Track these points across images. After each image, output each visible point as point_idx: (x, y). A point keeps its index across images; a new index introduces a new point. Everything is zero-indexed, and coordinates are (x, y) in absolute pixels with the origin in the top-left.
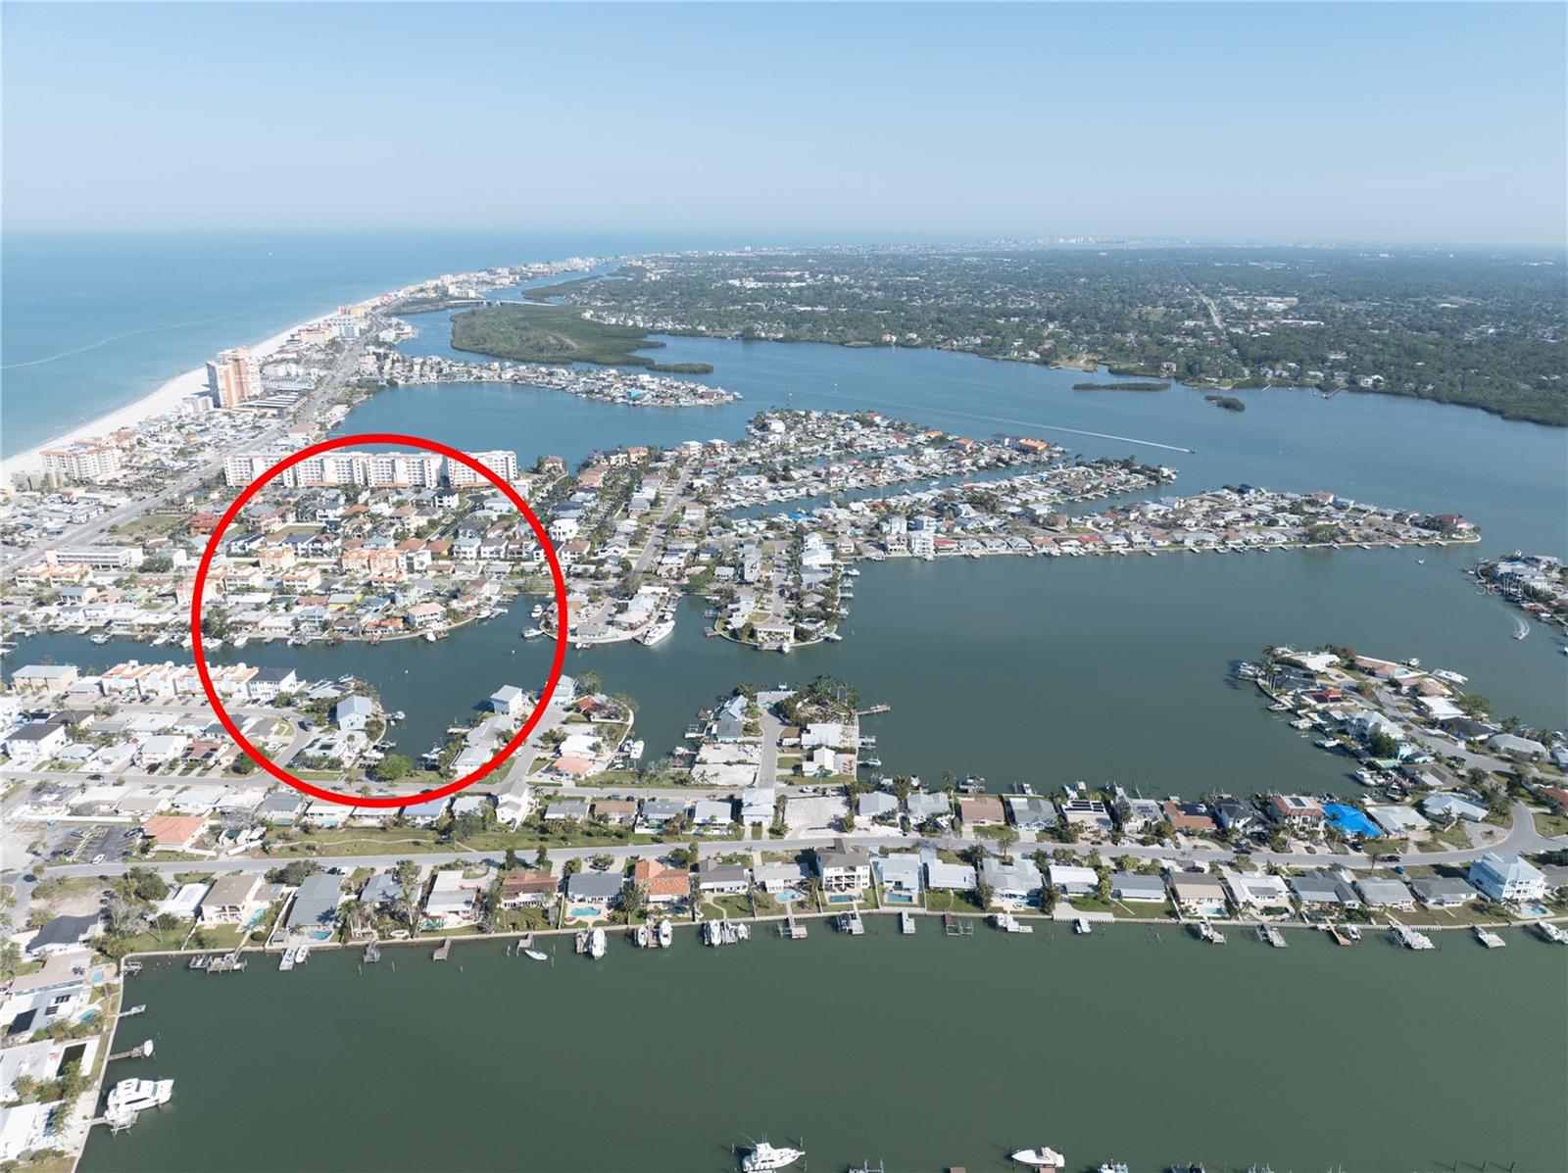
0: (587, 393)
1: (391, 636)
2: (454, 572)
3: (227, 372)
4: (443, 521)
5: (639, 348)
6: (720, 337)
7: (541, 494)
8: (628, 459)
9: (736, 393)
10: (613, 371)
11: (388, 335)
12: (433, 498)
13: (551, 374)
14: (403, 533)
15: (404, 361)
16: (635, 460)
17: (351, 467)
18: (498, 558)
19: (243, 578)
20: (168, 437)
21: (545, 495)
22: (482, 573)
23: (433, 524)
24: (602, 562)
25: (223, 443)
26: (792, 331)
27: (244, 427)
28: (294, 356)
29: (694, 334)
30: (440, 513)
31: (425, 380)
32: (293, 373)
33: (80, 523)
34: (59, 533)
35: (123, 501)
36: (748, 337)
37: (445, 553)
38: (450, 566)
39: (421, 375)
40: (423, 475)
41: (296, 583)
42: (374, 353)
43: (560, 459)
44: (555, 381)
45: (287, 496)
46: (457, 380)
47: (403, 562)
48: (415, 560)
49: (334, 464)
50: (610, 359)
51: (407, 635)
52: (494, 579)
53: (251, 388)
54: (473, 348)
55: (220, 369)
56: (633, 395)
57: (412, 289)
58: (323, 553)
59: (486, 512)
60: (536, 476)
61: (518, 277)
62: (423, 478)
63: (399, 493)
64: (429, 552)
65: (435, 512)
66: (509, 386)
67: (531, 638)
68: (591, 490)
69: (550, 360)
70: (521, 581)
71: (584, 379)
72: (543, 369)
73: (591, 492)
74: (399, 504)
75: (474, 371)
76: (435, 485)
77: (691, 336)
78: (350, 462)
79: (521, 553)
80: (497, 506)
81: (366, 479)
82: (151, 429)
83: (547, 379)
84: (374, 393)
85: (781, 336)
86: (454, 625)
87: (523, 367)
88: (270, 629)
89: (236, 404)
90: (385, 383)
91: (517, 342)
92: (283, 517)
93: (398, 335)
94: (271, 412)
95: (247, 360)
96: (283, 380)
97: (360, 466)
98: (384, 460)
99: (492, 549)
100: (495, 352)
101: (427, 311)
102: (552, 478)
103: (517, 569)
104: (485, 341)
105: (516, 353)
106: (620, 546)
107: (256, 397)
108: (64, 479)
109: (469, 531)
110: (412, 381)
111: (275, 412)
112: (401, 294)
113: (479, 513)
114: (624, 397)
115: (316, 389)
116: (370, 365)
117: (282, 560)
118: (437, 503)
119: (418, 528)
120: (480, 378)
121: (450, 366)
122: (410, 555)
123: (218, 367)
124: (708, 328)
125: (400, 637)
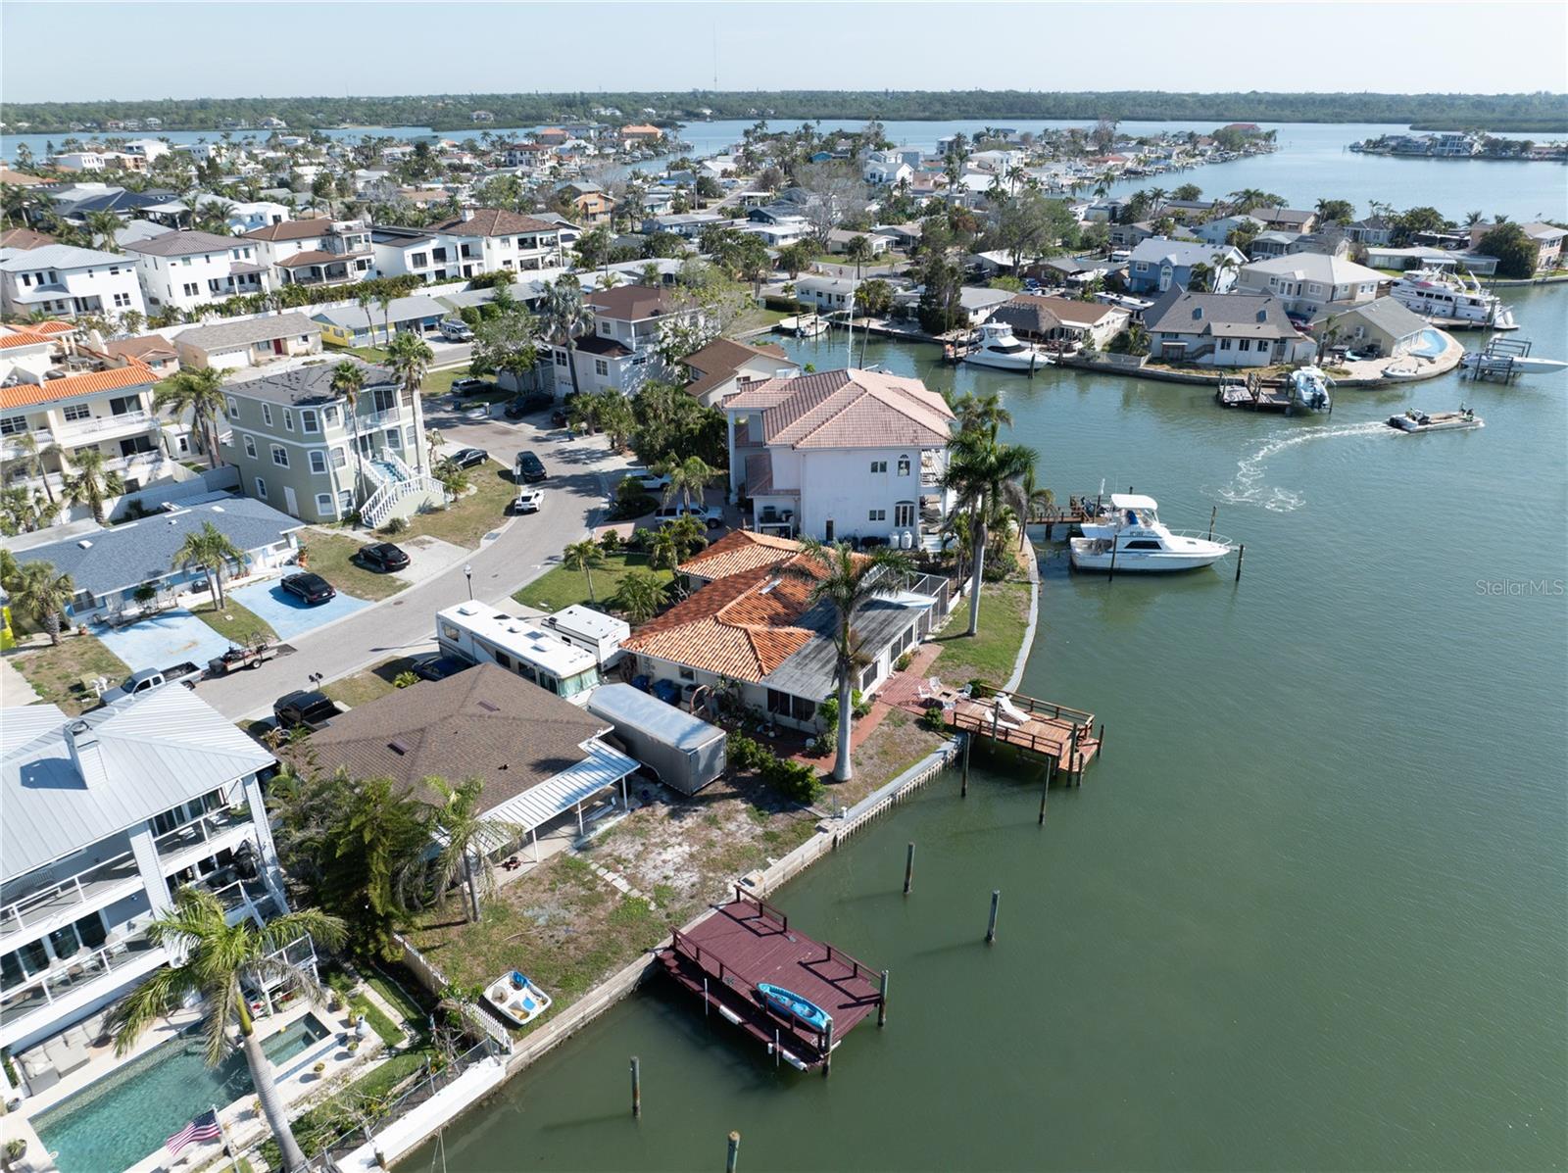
99: (222, 266)
125: (1026, 625)
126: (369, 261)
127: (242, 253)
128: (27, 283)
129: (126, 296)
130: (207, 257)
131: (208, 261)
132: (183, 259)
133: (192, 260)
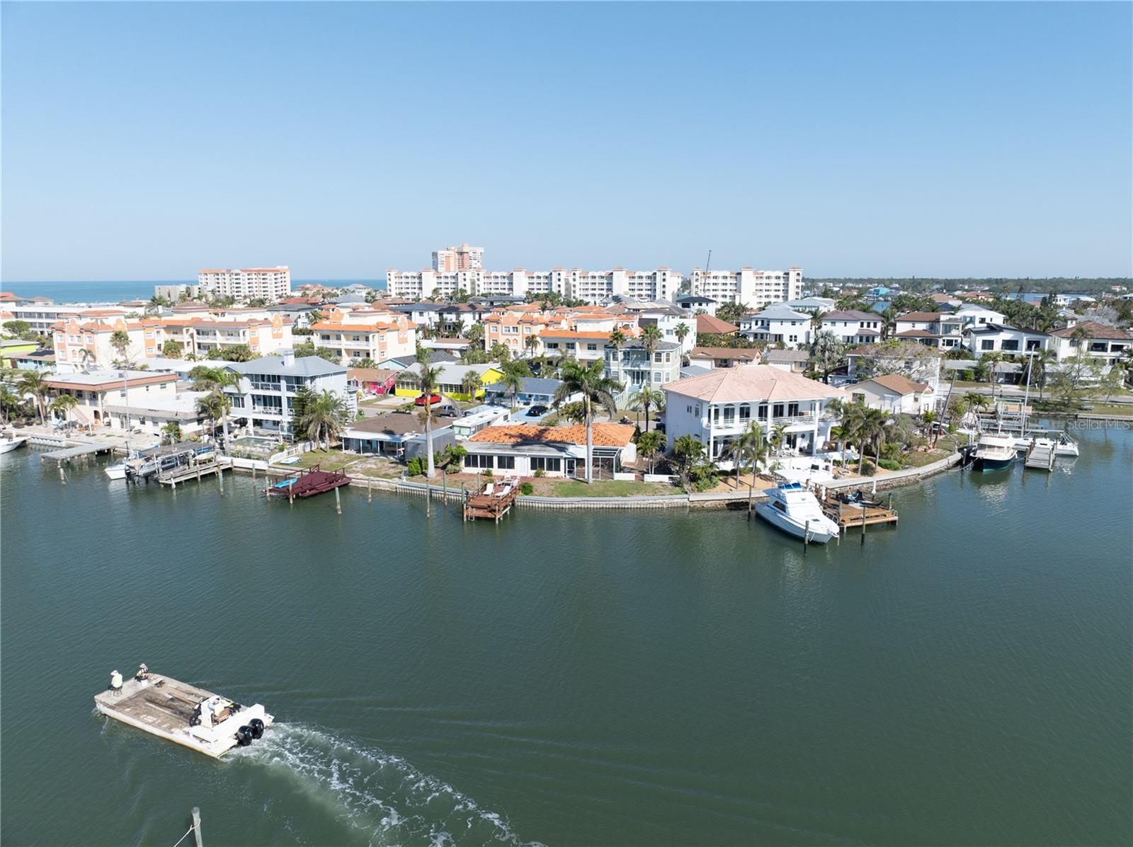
19: (231, 328)
41: (344, 344)
51: (660, 495)
86: (886, 476)
126: (956, 341)
127: (872, 325)
128: (756, 324)
129: (796, 337)
130: (846, 323)
131: (845, 325)
132: (832, 323)
133: (837, 324)
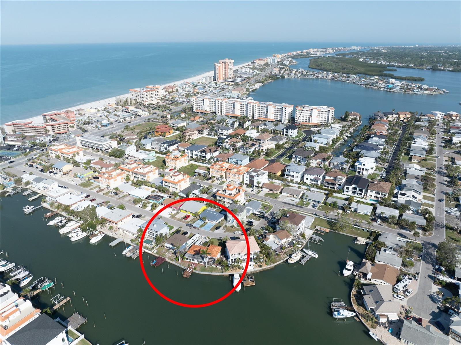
0: (366, 85)
1: (204, 268)
2: (281, 193)
3: (219, 67)
4: (286, 146)
5: (385, 71)
6: (421, 69)
7: (347, 134)
8: (399, 118)
9: (444, 90)
10: (377, 77)
11: (287, 63)
12: (283, 130)
13: (349, 77)
14: (258, 151)
15: (289, 70)
16: (402, 119)
17: (247, 107)
18: (316, 186)
19: (142, 174)
20: (187, 89)
21: (349, 135)
22: (302, 198)
23: (278, 147)
24: (403, 208)
25: (206, 93)
26: (456, 67)
27: (219, 88)
28: (252, 67)
29: (408, 67)
30: (285, 140)
31: (296, 76)
32: (248, 71)
33: (120, 122)
34: (105, 126)
35: (145, 114)
36: (434, 69)
37: (279, 173)
38: (279, 187)
39: (295, 75)
40: (281, 115)
41: (170, 185)
42: (279, 67)
43: (358, 114)
44: (350, 79)
45: (211, 119)
46: (309, 77)
47: (247, 180)
48: (256, 178)
49: (239, 105)
50: (373, 73)
51: (218, 272)
52: (310, 207)
53: (229, 75)
54: (317, 68)
55: (217, 65)
56: (390, 87)
57: (298, 52)
58: (204, 161)
59: (312, 144)
60: (345, 123)
61: (334, 50)
62: (281, 117)
63: (265, 125)
64: (267, 173)
65: (281, 139)
66: (330, 80)
67: (342, 319)
68: (381, 136)
69: (348, 72)
70: (333, 214)
71: (364, 79)
72: (345, 75)
73: (382, 138)
74: (264, 131)
75: (316, 75)
76: (287, 121)
77: (407, 68)
78: (247, 105)
79: (334, 184)
80: (319, 140)
81: (253, 115)
82: (184, 86)
83: (347, 79)
84: (275, 80)
85: (452, 69)
86: (265, 267)
87: (336, 74)
88: (123, 230)
89: (221, 80)
90: (280, 77)
91: (334, 66)
92: (201, 132)
93: (290, 63)
94: (231, 83)
95: (229, 63)
96: (243, 73)
97: (251, 108)
98: (263, 105)
99: (313, 177)
100: (325, 69)
101: (302, 58)
102: (353, 125)
103: (330, 200)
104: (321, 65)
105: (333, 70)
106: (416, 191)
107: (230, 78)
108: (134, 102)
109: (299, 157)
110: (290, 77)
111: (233, 83)
112: (295, 53)
113: (309, 145)
114: (384, 88)
115: (253, 77)
116: (276, 71)
117: (178, 162)
118: (285, 133)
119: (268, 149)
120: (318, 77)
121: (307, 72)
122: (253, 174)
123: (217, 64)
124: (414, 65)
125: (211, 272)
127: (319, 176)
128: (287, 170)
133: (308, 175)
